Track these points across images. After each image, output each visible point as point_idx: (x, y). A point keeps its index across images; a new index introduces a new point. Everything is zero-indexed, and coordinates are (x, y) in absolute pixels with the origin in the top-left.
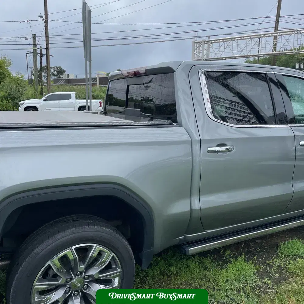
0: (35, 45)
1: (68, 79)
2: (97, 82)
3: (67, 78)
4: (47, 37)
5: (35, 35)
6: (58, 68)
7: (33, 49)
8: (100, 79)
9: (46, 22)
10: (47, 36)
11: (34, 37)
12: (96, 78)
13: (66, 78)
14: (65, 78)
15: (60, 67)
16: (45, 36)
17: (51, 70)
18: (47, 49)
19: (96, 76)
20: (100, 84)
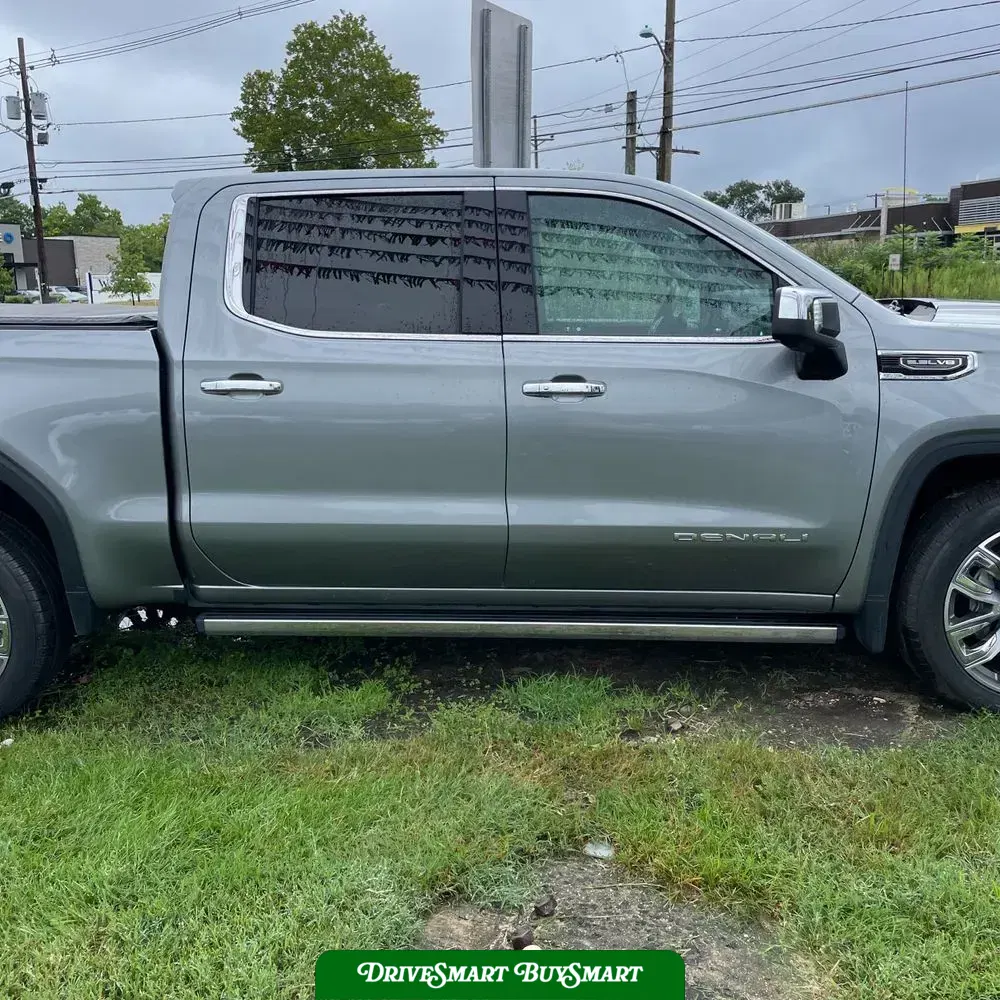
0: (632, 125)
1: (788, 220)
2: (879, 225)
3: (783, 220)
4: (667, 96)
5: (634, 93)
7: (627, 139)
8: (892, 212)
9: (668, 51)
10: (668, 92)
11: (632, 101)
12: (879, 211)
13: (781, 217)
14: (778, 217)
15: (787, 184)
16: (662, 92)
17: (759, 195)
18: (665, 133)
19: (880, 206)
20: (889, 232)
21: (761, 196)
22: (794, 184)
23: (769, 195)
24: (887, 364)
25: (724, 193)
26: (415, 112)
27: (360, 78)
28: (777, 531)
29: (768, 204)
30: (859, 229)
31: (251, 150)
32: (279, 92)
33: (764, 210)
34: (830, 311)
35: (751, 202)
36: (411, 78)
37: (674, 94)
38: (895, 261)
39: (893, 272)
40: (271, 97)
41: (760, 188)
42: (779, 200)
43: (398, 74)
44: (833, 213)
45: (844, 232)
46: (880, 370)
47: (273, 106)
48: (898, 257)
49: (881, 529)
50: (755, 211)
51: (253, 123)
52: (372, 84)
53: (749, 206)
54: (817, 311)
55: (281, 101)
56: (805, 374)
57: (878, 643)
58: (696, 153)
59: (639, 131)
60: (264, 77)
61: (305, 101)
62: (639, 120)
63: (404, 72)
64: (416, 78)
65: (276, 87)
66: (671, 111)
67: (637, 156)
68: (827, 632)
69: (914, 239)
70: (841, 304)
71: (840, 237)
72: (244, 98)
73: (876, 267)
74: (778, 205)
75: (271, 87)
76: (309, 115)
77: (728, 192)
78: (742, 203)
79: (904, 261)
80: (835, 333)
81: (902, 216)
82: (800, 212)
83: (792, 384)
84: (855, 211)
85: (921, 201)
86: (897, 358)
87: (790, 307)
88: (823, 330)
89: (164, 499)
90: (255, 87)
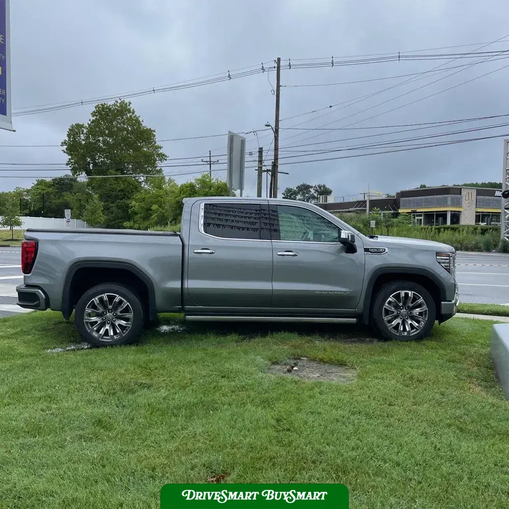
0: (260, 161)
1: (326, 203)
2: (366, 207)
3: (324, 203)
5: (262, 148)
6: (320, 188)
7: (258, 167)
9: (276, 132)
10: (276, 149)
11: (261, 151)
12: (366, 201)
14: (321, 202)
15: (324, 186)
18: (275, 165)
19: (366, 198)
20: (370, 211)
21: (312, 191)
22: (327, 186)
23: (316, 191)
24: (366, 250)
25: (295, 189)
26: (153, 146)
27: (127, 130)
28: (341, 292)
29: (316, 195)
30: (357, 208)
31: (70, 159)
32: (86, 134)
33: (314, 198)
34: (353, 236)
35: (308, 194)
36: (152, 131)
37: (279, 150)
38: (373, 223)
39: (372, 228)
40: (82, 135)
41: (312, 187)
42: (321, 193)
43: (146, 128)
44: (346, 201)
45: (351, 209)
46: (365, 251)
47: (84, 140)
48: (374, 222)
49: (366, 291)
50: (309, 198)
51: (72, 147)
52: (132, 132)
53: (307, 195)
54: (350, 236)
55: (88, 138)
56: (347, 252)
57: (367, 323)
58: (287, 174)
59: (263, 164)
60: (79, 126)
61: (99, 138)
62: (263, 159)
63: (149, 128)
64: (154, 131)
65: (85, 131)
66: (277, 156)
67: (263, 173)
68: (354, 320)
69: (382, 214)
70: (355, 235)
71: (349, 212)
72: (69, 136)
73: (365, 225)
74: (321, 196)
75: (83, 131)
76: (101, 145)
77: (297, 188)
78: (303, 194)
79: (377, 224)
80: (354, 242)
81: (375, 204)
82: (331, 200)
83: (344, 254)
84: (355, 200)
85: (384, 197)
86: (369, 249)
87: (343, 236)
88: (351, 241)
89: (180, 282)
90: (74, 131)
